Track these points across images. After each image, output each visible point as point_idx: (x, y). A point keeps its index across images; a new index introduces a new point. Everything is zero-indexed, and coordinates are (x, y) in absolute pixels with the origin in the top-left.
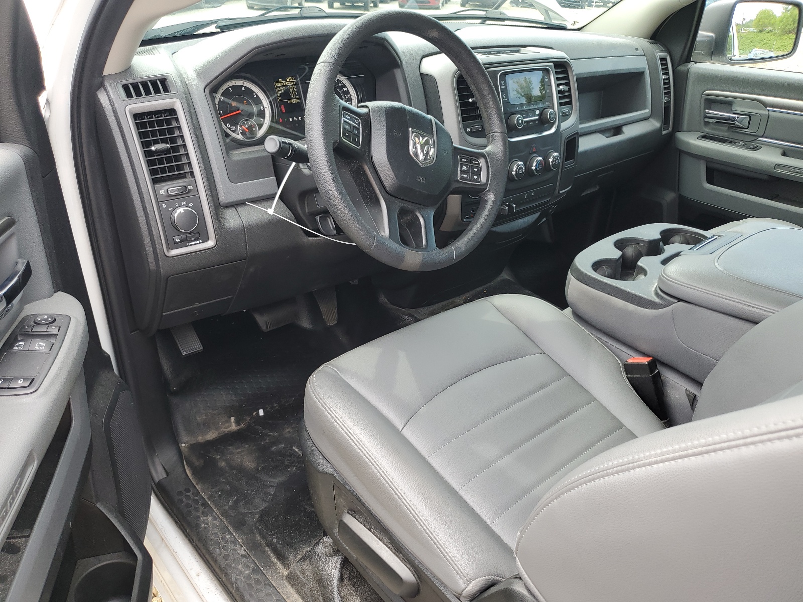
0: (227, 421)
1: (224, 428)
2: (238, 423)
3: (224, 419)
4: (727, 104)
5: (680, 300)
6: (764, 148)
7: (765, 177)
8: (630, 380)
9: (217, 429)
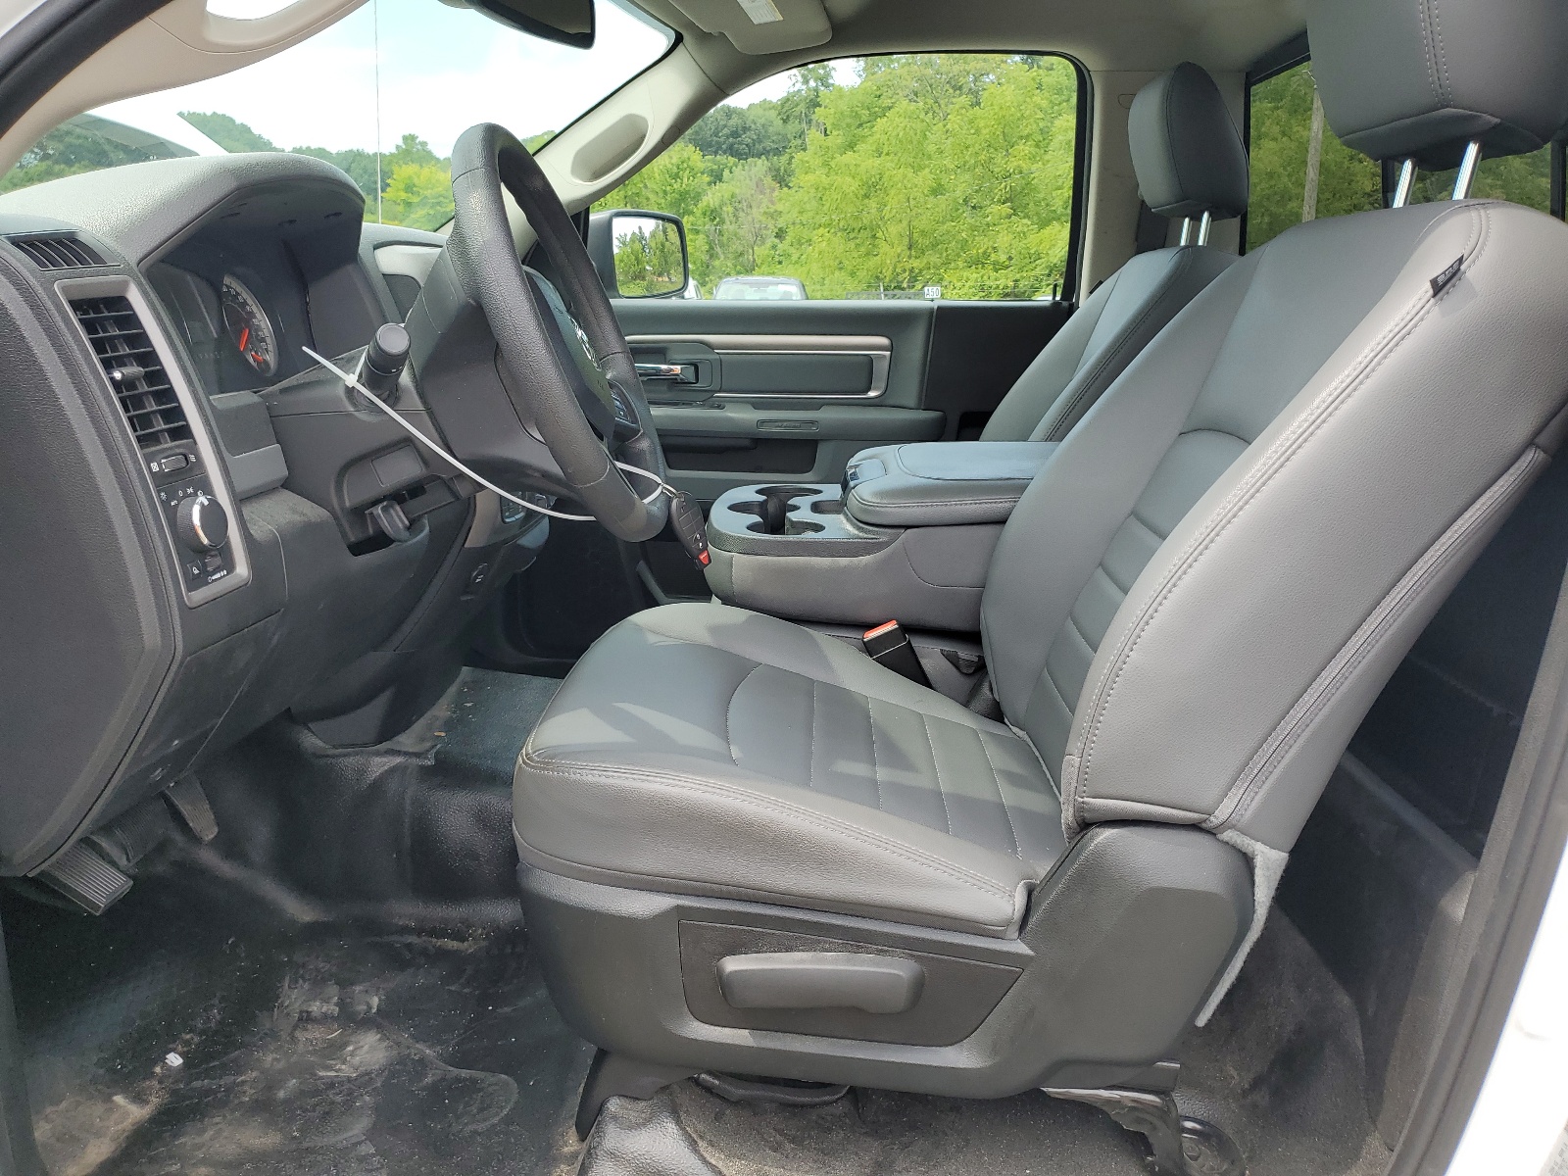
0: (110, 1110)
1: (116, 1124)
2: (139, 1098)
3: (99, 1109)
4: (658, 352)
5: (907, 527)
6: (727, 406)
7: (746, 443)
8: (877, 660)
9: (98, 1135)
